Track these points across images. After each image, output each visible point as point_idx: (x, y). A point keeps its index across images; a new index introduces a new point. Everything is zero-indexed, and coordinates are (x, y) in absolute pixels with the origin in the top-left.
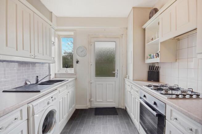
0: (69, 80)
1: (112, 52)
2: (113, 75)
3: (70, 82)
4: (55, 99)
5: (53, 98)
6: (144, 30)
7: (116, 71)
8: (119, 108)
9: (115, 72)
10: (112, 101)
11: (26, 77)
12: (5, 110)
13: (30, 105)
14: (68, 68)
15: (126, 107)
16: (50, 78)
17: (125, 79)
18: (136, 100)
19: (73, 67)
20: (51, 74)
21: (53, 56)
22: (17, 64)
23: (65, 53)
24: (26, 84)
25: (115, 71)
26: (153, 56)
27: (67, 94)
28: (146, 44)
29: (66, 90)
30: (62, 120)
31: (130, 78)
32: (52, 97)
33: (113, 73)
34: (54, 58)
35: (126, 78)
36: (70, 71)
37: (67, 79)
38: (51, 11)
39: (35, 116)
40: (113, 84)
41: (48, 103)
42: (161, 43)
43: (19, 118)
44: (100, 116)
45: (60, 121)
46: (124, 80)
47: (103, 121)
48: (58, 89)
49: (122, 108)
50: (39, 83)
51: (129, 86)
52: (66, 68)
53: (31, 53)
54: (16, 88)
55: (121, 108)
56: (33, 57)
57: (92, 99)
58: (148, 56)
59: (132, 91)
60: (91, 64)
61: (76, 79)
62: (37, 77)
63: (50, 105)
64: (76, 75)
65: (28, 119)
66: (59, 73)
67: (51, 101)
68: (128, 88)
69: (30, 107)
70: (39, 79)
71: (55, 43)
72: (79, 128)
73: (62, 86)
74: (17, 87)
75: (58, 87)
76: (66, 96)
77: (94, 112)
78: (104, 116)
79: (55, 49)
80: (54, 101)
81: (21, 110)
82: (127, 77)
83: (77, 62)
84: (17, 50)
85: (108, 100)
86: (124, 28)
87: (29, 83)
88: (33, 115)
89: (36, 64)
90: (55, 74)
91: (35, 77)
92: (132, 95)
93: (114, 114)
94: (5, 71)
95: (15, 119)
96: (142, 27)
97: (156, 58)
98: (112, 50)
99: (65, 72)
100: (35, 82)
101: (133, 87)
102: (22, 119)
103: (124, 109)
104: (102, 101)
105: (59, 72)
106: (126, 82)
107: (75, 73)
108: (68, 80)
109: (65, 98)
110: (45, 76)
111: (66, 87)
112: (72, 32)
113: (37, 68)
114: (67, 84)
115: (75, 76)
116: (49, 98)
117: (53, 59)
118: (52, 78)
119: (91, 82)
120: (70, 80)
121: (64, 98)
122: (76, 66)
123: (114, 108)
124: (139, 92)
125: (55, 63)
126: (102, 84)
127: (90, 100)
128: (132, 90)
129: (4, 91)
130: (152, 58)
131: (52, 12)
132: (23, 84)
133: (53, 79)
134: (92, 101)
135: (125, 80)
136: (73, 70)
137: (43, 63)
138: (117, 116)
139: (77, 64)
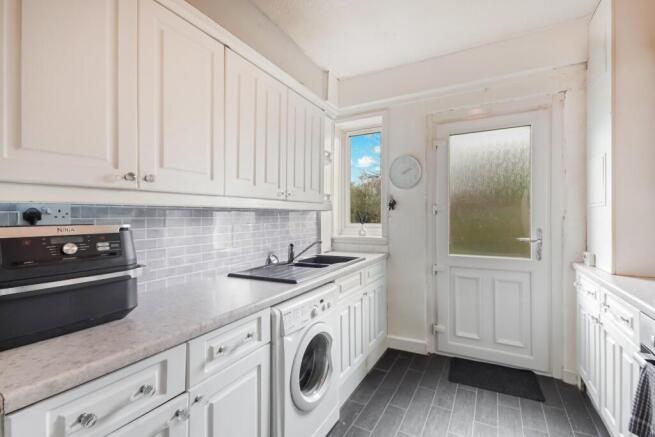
0: (367, 260)
1: (514, 164)
2: (523, 250)
3: (370, 263)
4: (329, 306)
5: (325, 303)
7: (533, 236)
8: (550, 380)
9: (528, 239)
10: (518, 343)
11: (268, 245)
12: (231, 312)
13: (276, 310)
15: (582, 381)
16: (320, 250)
17: (578, 266)
18: (625, 355)
19: (379, 222)
20: (322, 239)
21: (327, 191)
22: (253, 214)
23: (361, 178)
24: (269, 261)
25: (529, 236)
27: (362, 300)
29: (359, 286)
30: (348, 370)
31: (598, 264)
32: (322, 301)
33: (519, 242)
34: (328, 196)
35: (582, 262)
36: (372, 231)
37: (361, 256)
38: (327, 69)
39: (285, 338)
40: (520, 284)
41: (313, 315)
43: (256, 336)
44: (469, 389)
45: (342, 370)
46: (573, 270)
47: (478, 409)
48: (337, 281)
49: (566, 381)
50: (295, 261)
51: (596, 298)
52: (360, 225)
53: (279, 187)
54: (252, 270)
55: (560, 382)
56: (283, 197)
57: (440, 327)
59: (607, 319)
60: (435, 208)
61: (388, 256)
62: (292, 245)
63: (316, 319)
64: (387, 245)
65: (271, 343)
66: (342, 236)
67: (318, 310)
68: (590, 306)
69: (275, 316)
70: (296, 253)
71: (331, 157)
72: (395, 406)
73: (346, 274)
74: (253, 267)
75: (338, 276)
76: (358, 304)
77: (446, 371)
78: (486, 393)
79: (332, 171)
80: (328, 312)
81: (259, 319)
82: (588, 262)
83: (392, 205)
84: (212, 178)
85: (501, 340)
87: (275, 262)
88: (282, 335)
89: (290, 213)
90: (333, 240)
91: (287, 248)
92: (606, 333)
93: (524, 396)
94: (233, 231)
95: (249, 336)
98: (515, 157)
99: (357, 236)
100: (286, 260)
101: (610, 301)
102: (260, 339)
103: (575, 387)
104: (476, 337)
105: (341, 234)
106: (582, 281)
107: (385, 239)
108: (364, 259)
109: (355, 308)
110: (308, 245)
111: (358, 277)
112: (379, 115)
113: (292, 223)
114: (362, 271)
115: (385, 249)
116: (314, 301)
117: (326, 198)
118: (325, 250)
119: (435, 268)
120: (370, 258)
121: (352, 310)
122: (389, 216)
123: (528, 374)
124: (637, 325)
125: (331, 209)
126: (476, 279)
127: (433, 328)
128: (608, 314)
129: (230, 275)
131: (327, 72)
132: (262, 262)
133: (326, 254)
134: (442, 333)
135: (578, 273)
136: (380, 230)
137: (305, 212)
138: (541, 404)
139: (391, 211)
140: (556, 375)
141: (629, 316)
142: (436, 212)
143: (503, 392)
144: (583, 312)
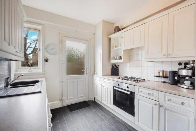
2: (83, 73)
6: (110, 39)
8: (88, 101)
10: (83, 96)
14: (32, 67)
15: (94, 98)
18: (109, 89)
20: (11, 74)
25: (84, 69)
26: (116, 58)
28: (111, 49)
31: (98, 74)
33: (82, 71)
35: (95, 74)
36: (34, 70)
40: (83, 81)
42: (124, 51)
44: (76, 111)
50: (9, 86)
51: (100, 81)
55: (90, 101)
57: (63, 98)
58: (113, 58)
59: (104, 84)
64: (44, 74)
68: (98, 83)
78: (80, 110)
83: (47, 60)
85: (79, 96)
86: (93, 33)
90: (14, 75)
92: (103, 87)
93: (87, 106)
96: (109, 36)
97: (119, 59)
99: (28, 72)
101: (104, 81)
103: (93, 101)
104: (73, 97)
105: (16, 72)
106: (96, 78)
108: (42, 80)
112: (40, 26)
119: (62, 80)
122: (45, 64)
123: (84, 102)
124: (112, 83)
127: (61, 99)
130: (116, 59)
134: (64, 100)
135: (94, 76)
138: (91, 106)
139: (46, 62)
140: (89, 100)
141: (110, 82)
142: (63, 63)
143: (83, 108)
144: (96, 84)
